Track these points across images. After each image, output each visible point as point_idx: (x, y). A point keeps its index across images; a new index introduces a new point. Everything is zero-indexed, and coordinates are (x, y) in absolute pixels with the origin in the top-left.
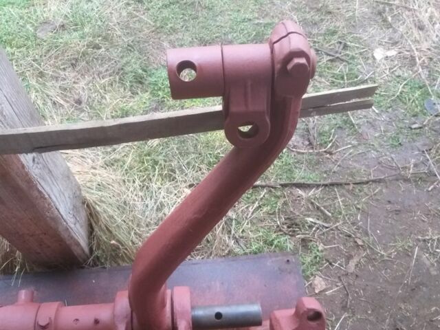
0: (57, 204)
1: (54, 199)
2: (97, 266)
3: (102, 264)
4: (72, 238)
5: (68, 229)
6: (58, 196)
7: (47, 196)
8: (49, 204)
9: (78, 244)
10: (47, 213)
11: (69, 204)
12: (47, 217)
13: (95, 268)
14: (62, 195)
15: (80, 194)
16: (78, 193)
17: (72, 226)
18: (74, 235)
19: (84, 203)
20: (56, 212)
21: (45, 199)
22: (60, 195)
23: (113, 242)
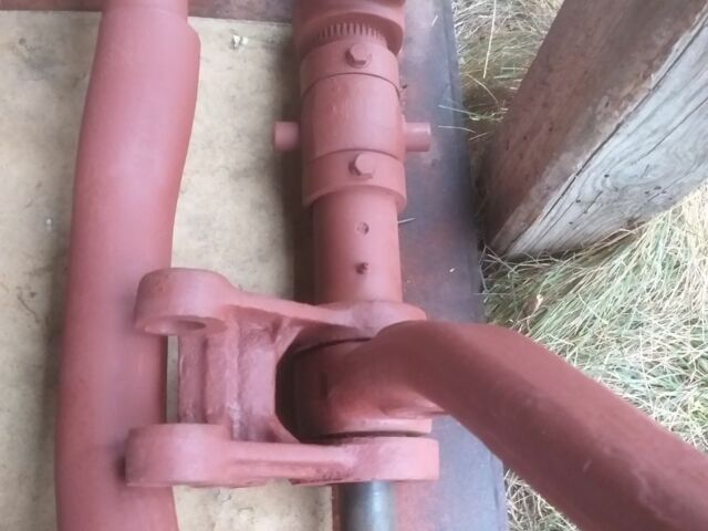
0: (632, 125)
1: (645, 112)
2: (486, 277)
3: (490, 285)
4: (545, 198)
5: (565, 179)
6: (654, 124)
7: (654, 78)
8: (630, 98)
9: (530, 221)
10: (605, 99)
11: (630, 170)
12: (595, 106)
13: (481, 271)
14: (655, 139)
15: (657, 209)
16: (659, 200)
17: (573, 194)
18: (551, 202)
19: (631, 223)
20: (609, 128)
21: (646, 77)
22: (655, 132)
23: (540, 299)
